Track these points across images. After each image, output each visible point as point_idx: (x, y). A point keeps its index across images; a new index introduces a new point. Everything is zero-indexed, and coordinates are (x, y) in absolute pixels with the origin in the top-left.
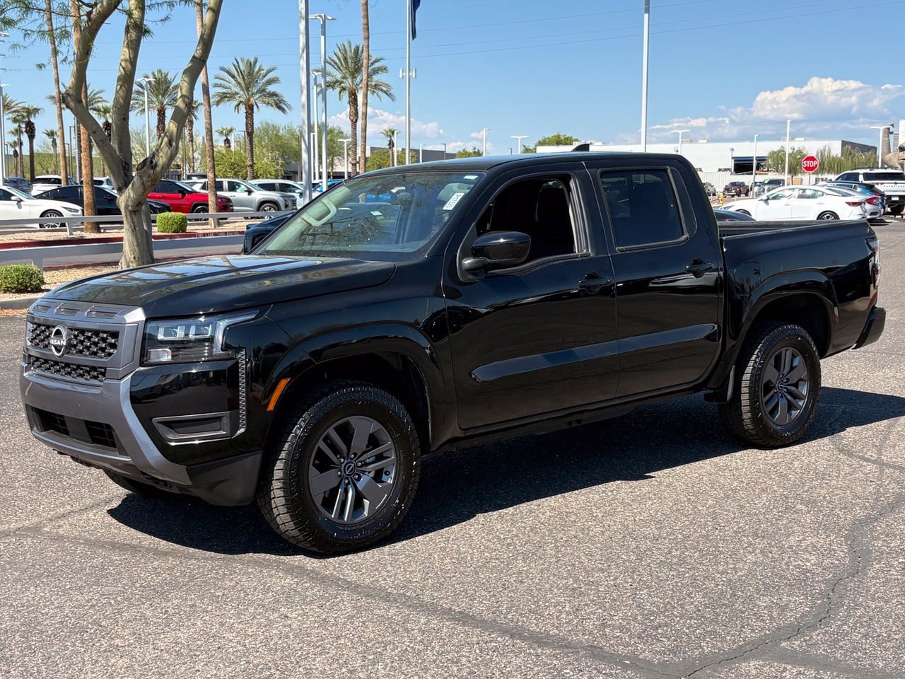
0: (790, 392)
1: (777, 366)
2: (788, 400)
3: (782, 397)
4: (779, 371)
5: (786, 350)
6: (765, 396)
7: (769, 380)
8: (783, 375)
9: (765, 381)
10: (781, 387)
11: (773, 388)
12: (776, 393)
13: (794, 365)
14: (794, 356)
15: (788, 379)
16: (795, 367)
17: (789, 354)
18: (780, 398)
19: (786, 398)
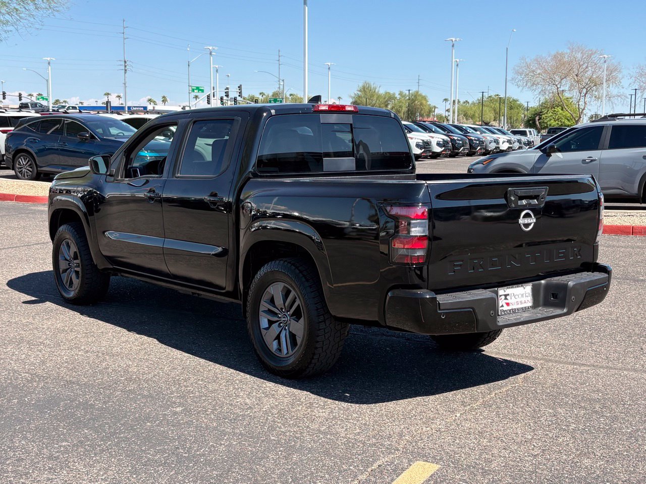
0: (275, 314)
1: (293, 337)
2: (275, 307)
3: (282, 309)
4: (290, 332)
5: (288, 353)
6: (299, 305)
7: (297, 321)
8: (285, 329)
9: (302, 319)
10: (284, 318)
11: (292, 315)
12: (288, 311)
13: (277, 340)
14: (280, 350)
15: (279, 326)
16: (275, 340)
17: (285, 351)
18: (283, 307)
19: (277, 309)
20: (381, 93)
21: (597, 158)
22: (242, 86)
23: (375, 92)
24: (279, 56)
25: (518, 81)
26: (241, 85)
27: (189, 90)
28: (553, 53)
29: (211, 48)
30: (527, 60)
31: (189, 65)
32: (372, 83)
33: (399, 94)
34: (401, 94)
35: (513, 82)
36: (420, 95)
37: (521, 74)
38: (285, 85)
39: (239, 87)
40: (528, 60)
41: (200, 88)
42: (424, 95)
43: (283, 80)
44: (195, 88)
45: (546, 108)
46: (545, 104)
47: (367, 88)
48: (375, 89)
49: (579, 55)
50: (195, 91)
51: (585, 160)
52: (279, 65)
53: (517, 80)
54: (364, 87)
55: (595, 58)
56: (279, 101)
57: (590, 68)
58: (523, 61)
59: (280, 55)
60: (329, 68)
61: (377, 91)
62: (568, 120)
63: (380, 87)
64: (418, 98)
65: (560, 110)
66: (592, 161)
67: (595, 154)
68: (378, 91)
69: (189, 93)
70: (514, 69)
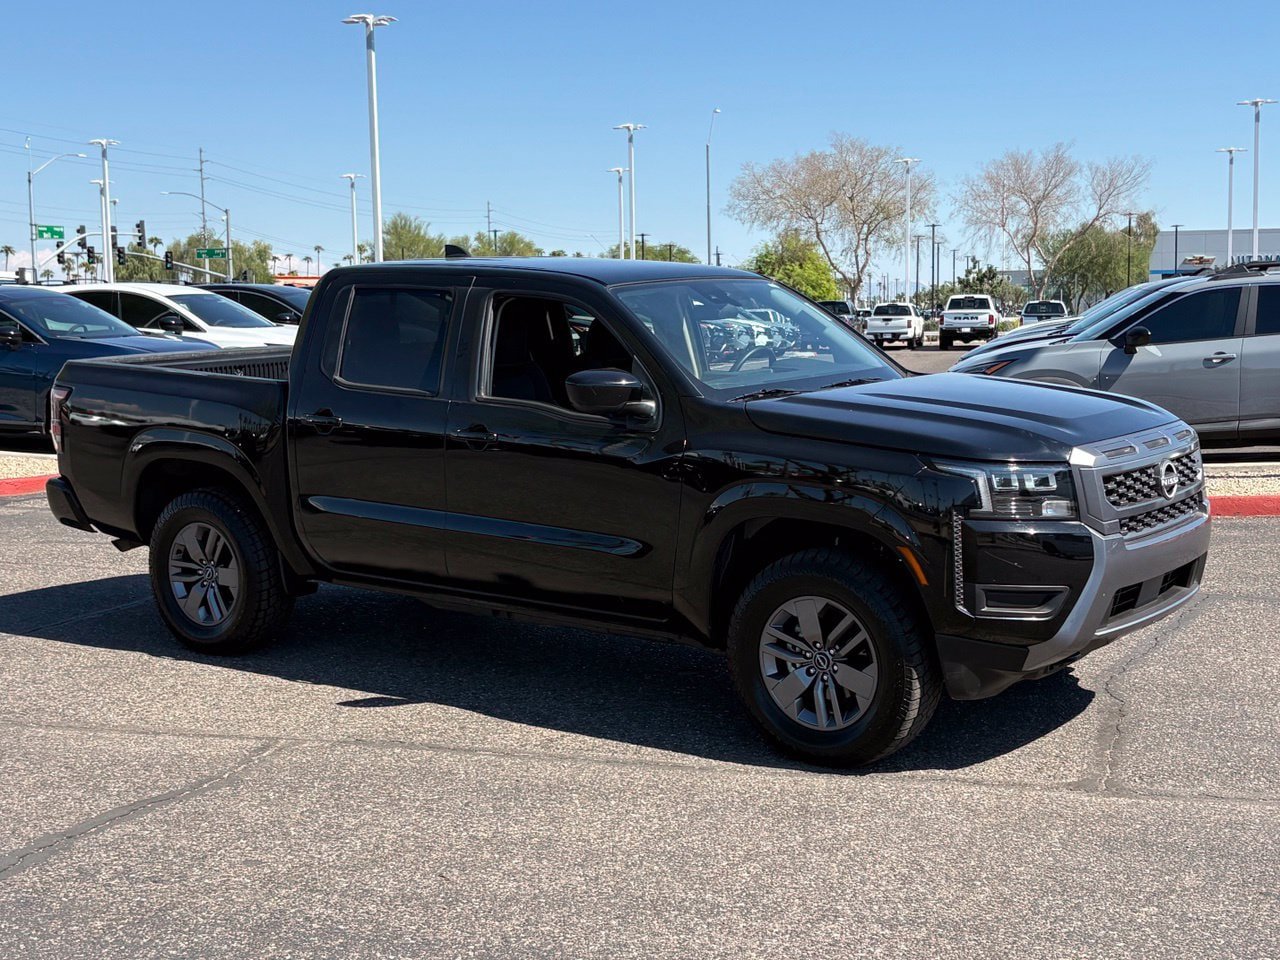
20: (432, 236)
21: (1235, 355)
22: (145, 224)
23: (419, 233)
24: (202, 162)
25: (741, 212)
26: (142, 222)
27: (32, 234)
28: (805, 154)
29: (104, 142)
30: (755, 170)
31: (30, 181)
32: (412, 218)
33: (476, 239)
34: (479, 238)
35: (731, 213)
36: (521, 241)
37: (745, 197)
38: (231, 222)
39: (138, 226)
40: (758, 170)
41: (55, 229)
42: (527, 240)
43: (226, 211)
44: (45, 229)
45: (768, 263)
46: (766, 256)
47: (403, 228)
48: (420, 229)
49: (853, 159)
50: (45, 235)
51: (1211, 360)
52: (202, 179)
53: (737, 210)
54: (395, 224)
55: (884, 163)
56: (218, 254)
57: (875, 184)
58: (747, 172)
59: (203, 159)
60: (352, 185)
61: (422, 232)
62: (814, 288)
63: (428, 225)
64: (517, 246)
65: (797, 267)
66: (1224, 360)
67: (1231, 346)
68: (425, 233)
69: (32, 240)
70: (731, 187)
